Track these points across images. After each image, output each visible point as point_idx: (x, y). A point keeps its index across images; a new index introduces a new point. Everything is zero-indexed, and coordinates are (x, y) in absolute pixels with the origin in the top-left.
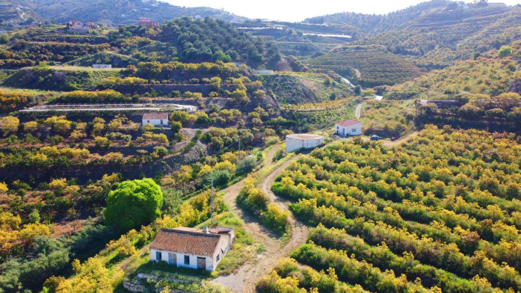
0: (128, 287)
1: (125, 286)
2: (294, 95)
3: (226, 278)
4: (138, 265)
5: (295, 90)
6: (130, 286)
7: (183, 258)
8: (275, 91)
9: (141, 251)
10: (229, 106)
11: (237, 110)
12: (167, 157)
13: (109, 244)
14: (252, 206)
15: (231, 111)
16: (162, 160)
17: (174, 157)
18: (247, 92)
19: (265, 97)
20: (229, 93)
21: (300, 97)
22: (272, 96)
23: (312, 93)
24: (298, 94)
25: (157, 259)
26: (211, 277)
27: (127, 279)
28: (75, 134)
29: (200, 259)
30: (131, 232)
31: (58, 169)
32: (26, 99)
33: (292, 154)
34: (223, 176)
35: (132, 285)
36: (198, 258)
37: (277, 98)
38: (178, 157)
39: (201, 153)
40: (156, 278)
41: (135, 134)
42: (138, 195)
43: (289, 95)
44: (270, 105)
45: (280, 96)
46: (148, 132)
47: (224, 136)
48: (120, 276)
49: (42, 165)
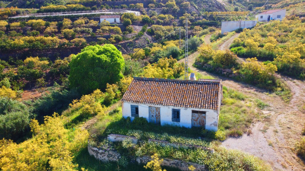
0: (95, 154)
1: (91, 153)
2: (210, 6)
3: (238, 140)
4: (107, 124)
5: (211, 3)
6: (97, 152)
7: (170, 112)
8: (196, 3)
9: (110, 109)
10: (164, 13)
11: (171, 15)
12: (122, 43)
13: (73, 104)
14: (218, 67)
15: (166, 16)
16: (118, 45)
17: (128, 43)
18: (176, 4)
19: (190, 7)
20: (163, 4)
21: (215, 8)
22: (195, 7)
23: (222, 6)
24: (213, 6)
25: (132, 115)
26: (216, 139)
27: (93, 143)
28: (48, 29)
29: (196, 114)
30: (95, 92)
31: (33, 51)
32: (15, 12)
33: (234, 32)
34: (174, 51)
35: (101, 151)
36: (193, 112)
37: (198, 8)
38: (130, 43)
39: (148, 42)
40: (136, 141)
41: (95, 28)
42: (101, 57)
43: (207, 7)
44: (194, 12)
45: (200, 7)
46: (106, 26)
47: (164, 31)
48: (83, 138)
49: (20, 48)
